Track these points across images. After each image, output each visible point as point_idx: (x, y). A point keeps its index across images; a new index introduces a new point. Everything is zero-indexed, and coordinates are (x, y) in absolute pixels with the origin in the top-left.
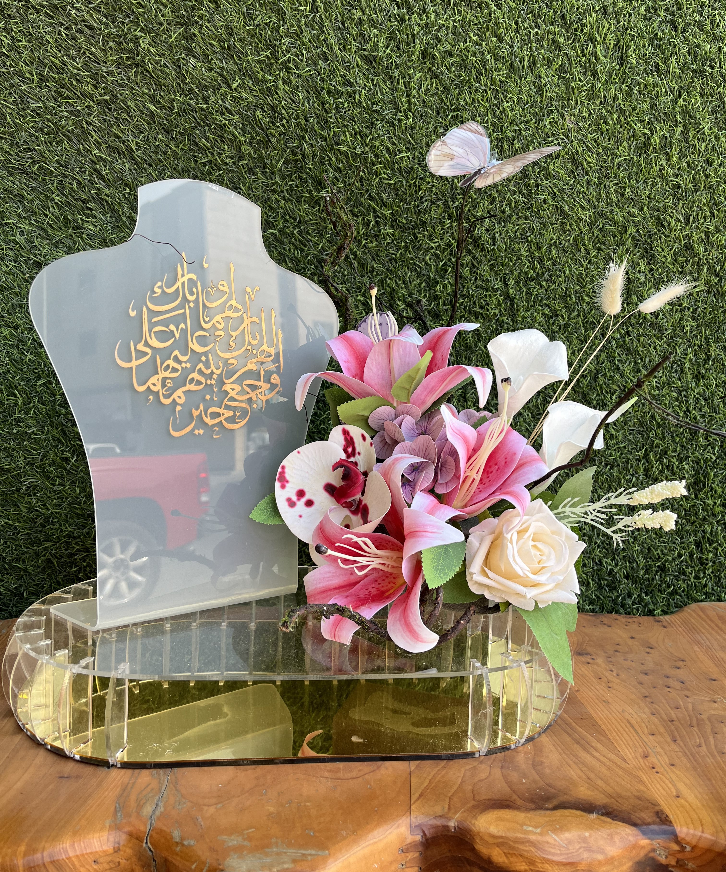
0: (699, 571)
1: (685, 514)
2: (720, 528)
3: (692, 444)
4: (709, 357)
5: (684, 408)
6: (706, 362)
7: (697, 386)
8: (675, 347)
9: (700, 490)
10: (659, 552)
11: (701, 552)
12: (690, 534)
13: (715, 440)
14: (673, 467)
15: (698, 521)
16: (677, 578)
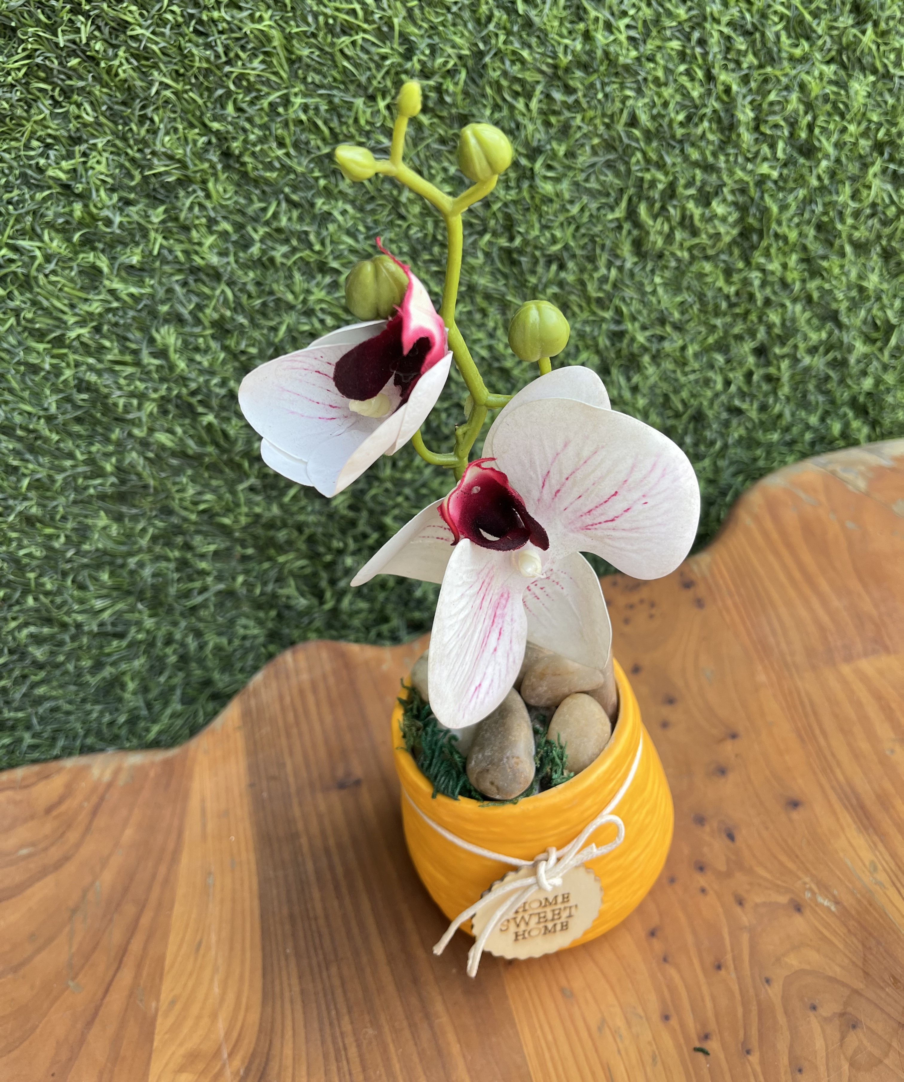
5: (700, 74)
14: (691, 219)
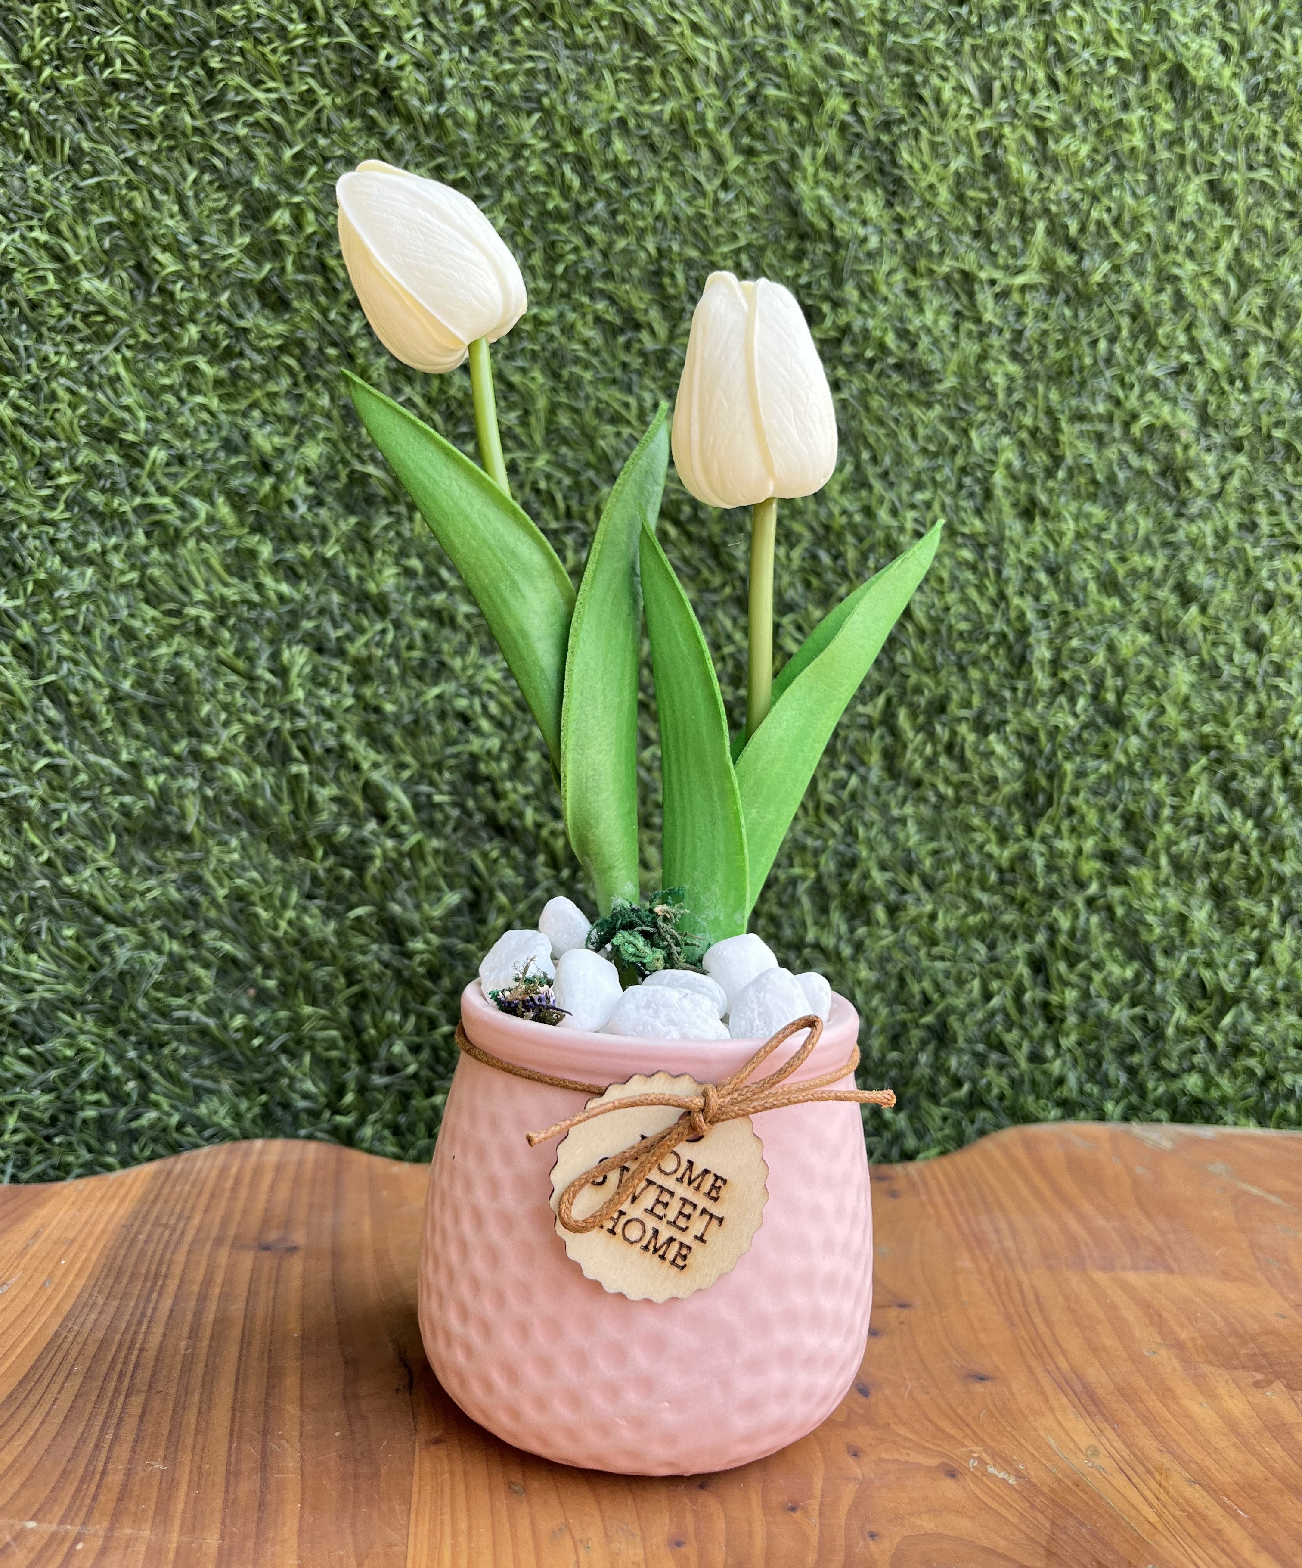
0: (1043, 1038)
1: (1002, 882)
2: (1095, 919)
3: (1014, 689)
4: (1058, 460)
6: (1050, 473)
7: (1027, 533)
8: (965, 432)
9: (1040, 814)
10: (927, 984)
11: (1047, 985)
12: (1014, 937)
13: (1077, 678)
14: (962, 749)
15: (1035, 900)
16: (981, 1060)
